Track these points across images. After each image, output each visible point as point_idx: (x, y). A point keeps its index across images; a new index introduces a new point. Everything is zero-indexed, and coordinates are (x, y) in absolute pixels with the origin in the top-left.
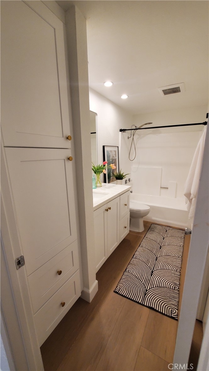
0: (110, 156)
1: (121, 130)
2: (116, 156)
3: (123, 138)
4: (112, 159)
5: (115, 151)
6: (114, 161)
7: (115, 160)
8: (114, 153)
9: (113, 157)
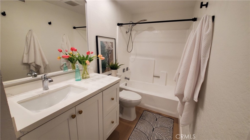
0: (105, 47)
1: (119, 24)
2: (112, 47)
3: (121, 31)
4: (108, 50)
5: (112, 43)
6: (110, 52)
7: (112, 51)
8: (110, 44)
9: (109, 48)
